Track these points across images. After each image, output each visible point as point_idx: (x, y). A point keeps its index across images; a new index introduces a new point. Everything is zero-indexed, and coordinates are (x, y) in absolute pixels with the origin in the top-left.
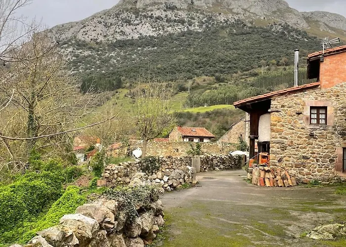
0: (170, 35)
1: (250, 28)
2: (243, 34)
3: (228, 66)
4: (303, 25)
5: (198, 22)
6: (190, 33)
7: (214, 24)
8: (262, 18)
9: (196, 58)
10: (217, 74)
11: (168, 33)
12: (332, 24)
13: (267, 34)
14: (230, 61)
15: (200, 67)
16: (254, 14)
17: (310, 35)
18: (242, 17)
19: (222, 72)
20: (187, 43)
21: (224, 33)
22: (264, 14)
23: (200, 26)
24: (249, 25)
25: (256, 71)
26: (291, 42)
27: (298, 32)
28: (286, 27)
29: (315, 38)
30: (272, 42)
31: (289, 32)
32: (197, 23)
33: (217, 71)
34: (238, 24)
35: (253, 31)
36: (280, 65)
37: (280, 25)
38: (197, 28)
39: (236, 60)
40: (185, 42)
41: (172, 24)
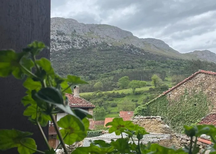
0: (60, 50)
1: (111, 47)
2: (107, 50)
3: (97, 69)
4: (141, 46)
5: (79, 43)
6: (73, 49)
7: (89, 44)
8: (118, 41)
9: (77, 64)
10: (90, 74)
11: (59, 50)
12: (157, 46)
13: (122, 51)
14: (99, 67)
15: (79, 70)
16: (113, 39)
17: (146, 51)
18: (106, 41)
19: (93, 73)
20: (71, 55)
21: (95, 50)
22: (119, 39)
23: (80, 45)
24: (110, 45)
25: (114, 72)
26: (135, 55)
27: (139, 49)
28: (132, 47)
29: (148, 53)
30: (124, 55)
31: (134, 49)
32: (78, 44)
33: (90, 73)
34: (104, 44)
35: (113, 49)
36: (129, 68)
37: (128, 45)
38: (78, 46)
39: (102, 66)
40: (70, 55)
41: (61, 44)
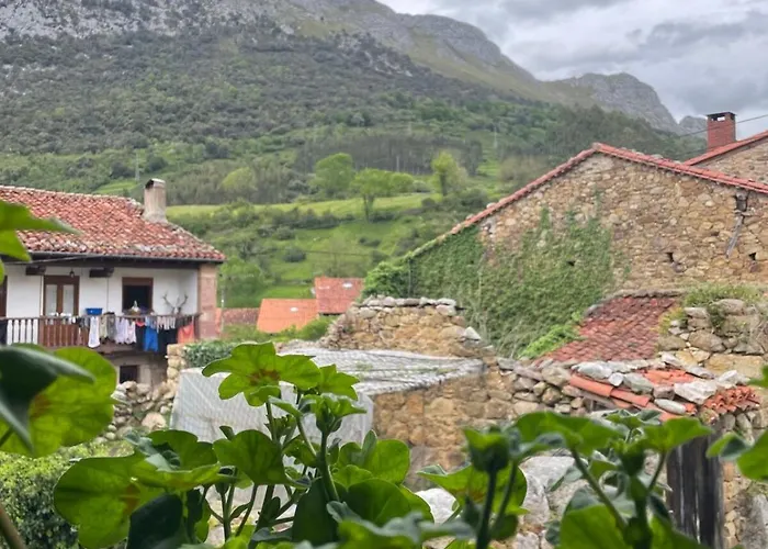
0: (94, 38)
1: (290, 37)
2: (274, 50)
3: (237, 120)
4: (402, 43)
5: (167, 13)
6: (144, 36)
7: (205, 20)
8: (317, 18)
9: (157, 97)
10: (210, 139)
11: (86, 34)
12: (460, 45)
13: (330, 55)
14: (242, 111)
15: (169, 121)
16: (299, 7)
17: (418, 64)
18: (273, 13)
19: (220, 133)
20: (137, 60)
21: (229, 45)
22: (323, 11)
23: (172, 24)
24: (289, 31)
25: (299, 134)
26: (379, 77)
27: (391, 53)
28: (368, 43)
29: (427, 70)
30: (338, 73)
31: (376, 53)
32: (163, 16)
33: (208, 132)
34: (263, 26)
35: (296, 46)
36: (354, 125)
37: (356, 36)
38: (165, 26)
39: (256, 108)
40: (132, 57)
41: (97, 11)
